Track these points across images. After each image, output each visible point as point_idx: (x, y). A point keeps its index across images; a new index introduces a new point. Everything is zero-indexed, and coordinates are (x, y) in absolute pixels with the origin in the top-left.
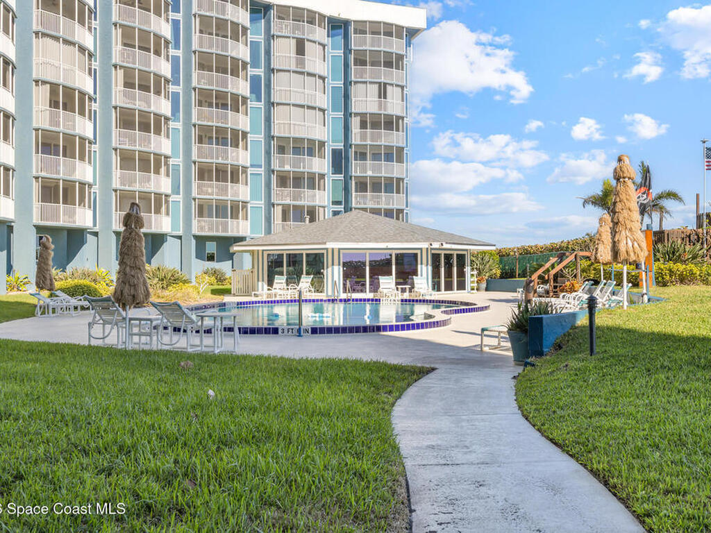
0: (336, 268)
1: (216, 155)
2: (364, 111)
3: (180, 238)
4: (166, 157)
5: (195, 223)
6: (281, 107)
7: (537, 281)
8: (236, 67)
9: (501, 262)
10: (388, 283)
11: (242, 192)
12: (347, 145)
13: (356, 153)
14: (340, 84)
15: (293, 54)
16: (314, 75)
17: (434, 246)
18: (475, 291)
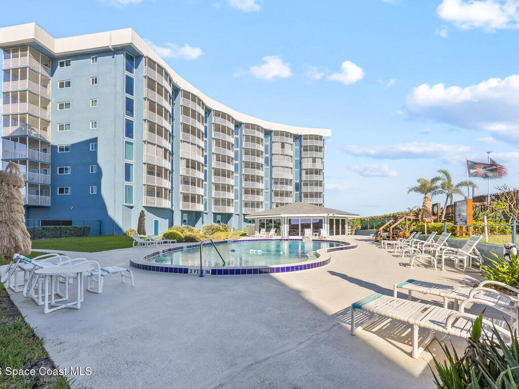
0: (286, 225)
1: (251, 185)
2: (307, 168)
3: (238, 215)
4: (232, 186)
5: (243, 209)
6: (276, 168)
7: (382, 231)
8: (258, 153)
9: (361, 223)
10: (308, 232)
11: (261, 198)
12: (301, 181)
13: (304, 184)
14: (298, 159)
15: (280, 148)
16: (288, 156)
17: (330, 216)
18: (350, 235)
